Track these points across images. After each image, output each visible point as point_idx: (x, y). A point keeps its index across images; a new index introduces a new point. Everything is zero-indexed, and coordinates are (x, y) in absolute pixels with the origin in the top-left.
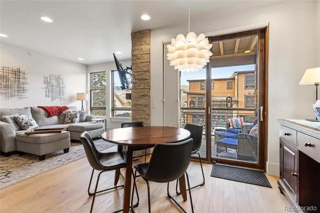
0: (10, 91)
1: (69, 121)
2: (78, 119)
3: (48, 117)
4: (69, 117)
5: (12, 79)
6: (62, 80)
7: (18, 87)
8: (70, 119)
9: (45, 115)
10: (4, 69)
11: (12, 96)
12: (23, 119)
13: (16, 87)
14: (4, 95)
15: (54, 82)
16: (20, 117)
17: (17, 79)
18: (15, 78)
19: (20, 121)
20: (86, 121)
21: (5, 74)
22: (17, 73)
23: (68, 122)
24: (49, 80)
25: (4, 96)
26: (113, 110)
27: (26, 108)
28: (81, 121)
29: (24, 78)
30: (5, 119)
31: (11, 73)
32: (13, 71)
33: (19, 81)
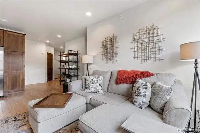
33: (113, 46)
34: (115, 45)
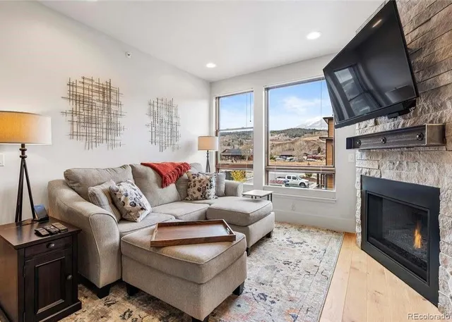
0: (94, 130)
1: (198, 194)
2: (212, 191)
3: (162, 187)
4: (198, 185)
5: (98, 104)
6: (176, 109)
7: (108, 123)
8: (199, 190)
9: (157, 182)
10: (85, 81)
11: (98, 140)
12: (126, 195)
13: (104, 121)
14: (85, 137)
15: (164, 114)
16: (121, 188)
17: (106, 105)
18: (104, 102)
19: (123, 198)
20: (226, 194)
21: (86, 92)
22: (106, 91)
23: (195, 196)
24: (156, 108)
25: (85, 141)
26: (267, 171)
27: (124, 167)
28: (218, 195)
29: (118, 104)
30: (94, 195)
31: (96, 92)
32: (99, 87)
33: (109, 109)
34: (113, 108)
